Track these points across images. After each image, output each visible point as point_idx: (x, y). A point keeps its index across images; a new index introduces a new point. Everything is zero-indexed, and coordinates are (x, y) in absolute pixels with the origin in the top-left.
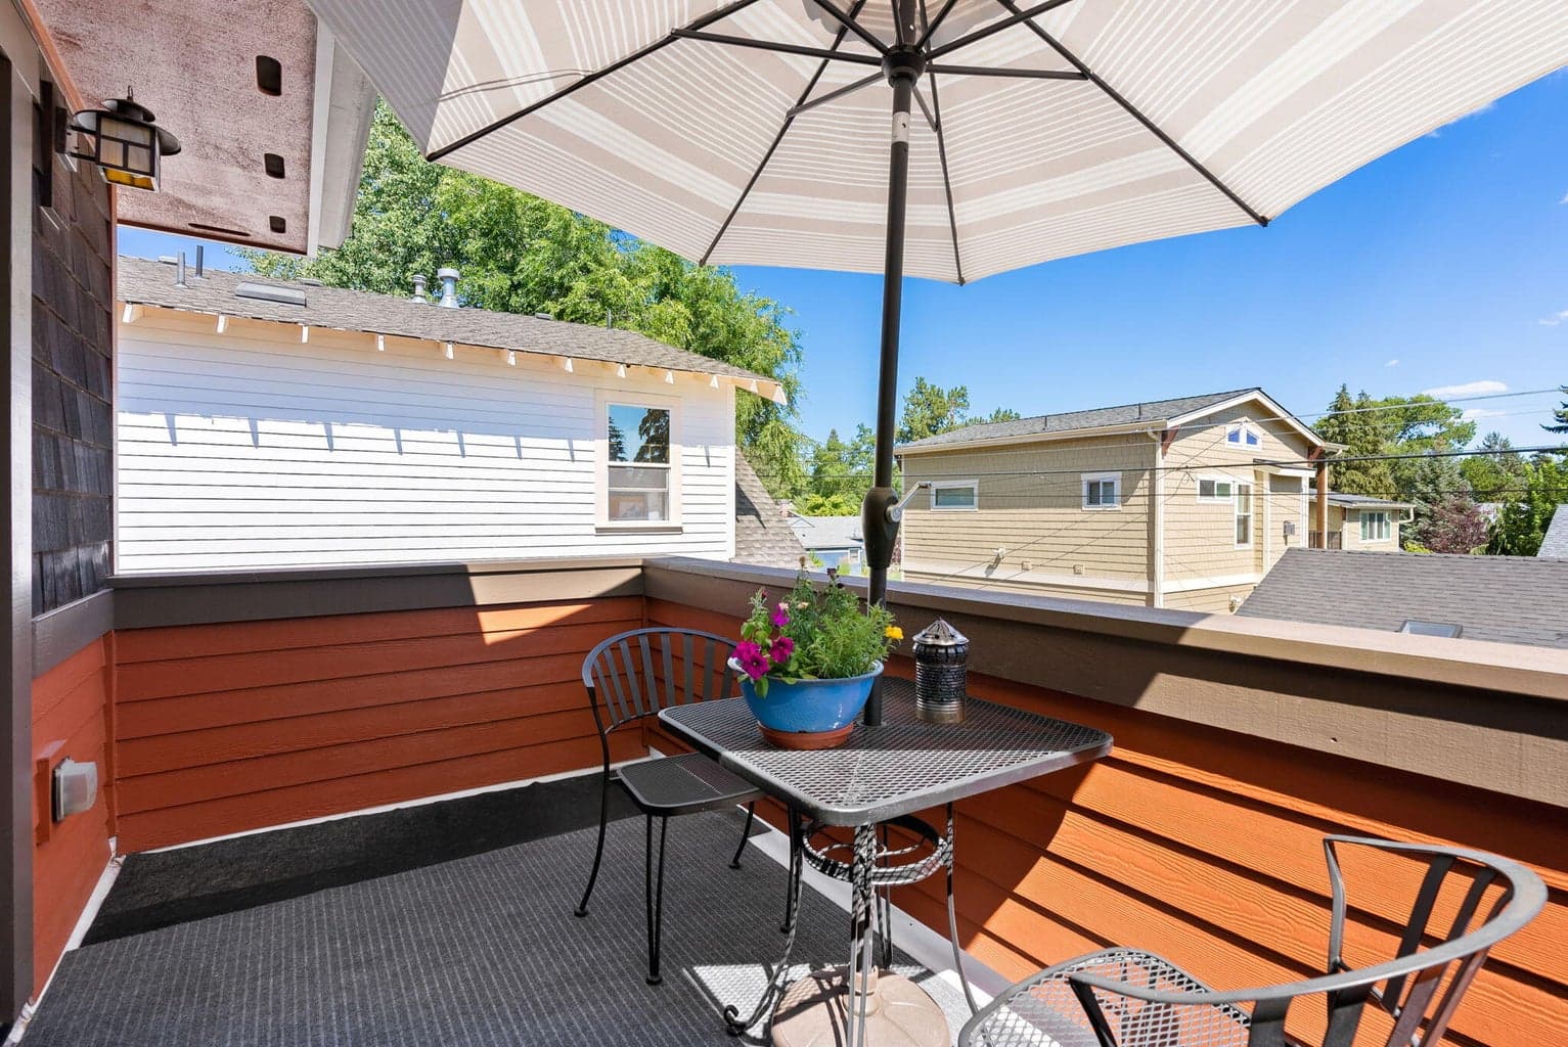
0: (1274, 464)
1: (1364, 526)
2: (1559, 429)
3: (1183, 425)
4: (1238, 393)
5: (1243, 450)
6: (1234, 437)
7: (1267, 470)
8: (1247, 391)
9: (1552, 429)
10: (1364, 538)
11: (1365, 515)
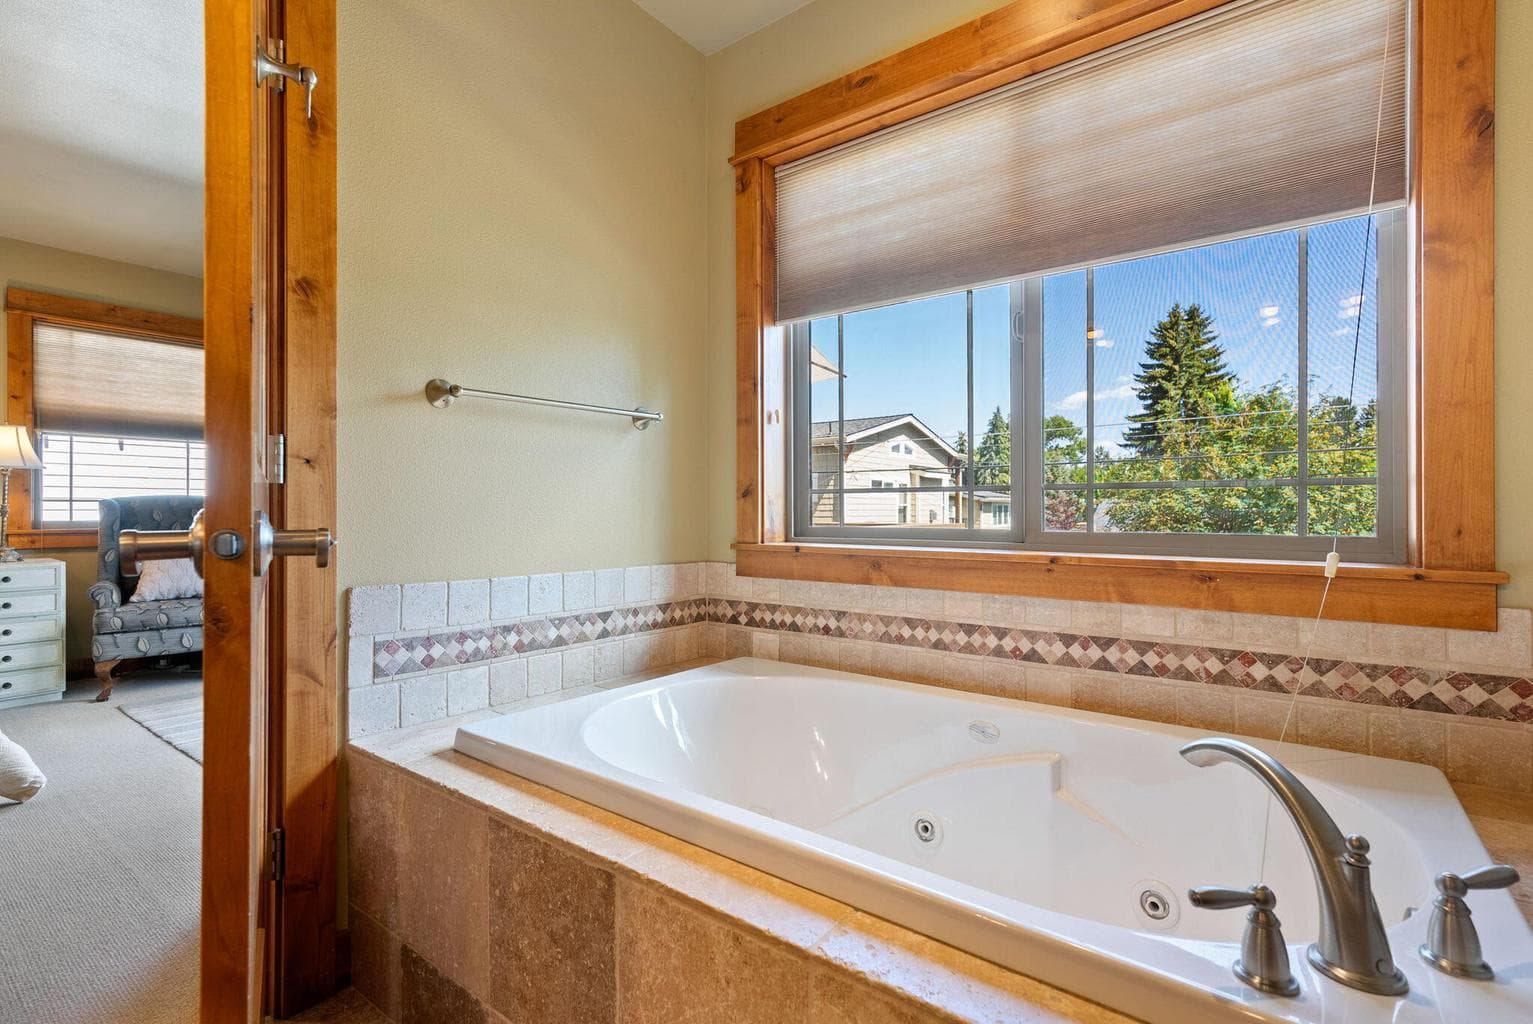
0: (924, 469)
1: (995, 516)
2: (1126, 446)
3: (858, 440)
4: (898, 417)
5: (903, 460)
6: (896, 448)
7: (918, 473)
8: (903, 416)
9: (1120, 446)
10: (995, 523)
11: (995, 508)
